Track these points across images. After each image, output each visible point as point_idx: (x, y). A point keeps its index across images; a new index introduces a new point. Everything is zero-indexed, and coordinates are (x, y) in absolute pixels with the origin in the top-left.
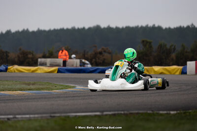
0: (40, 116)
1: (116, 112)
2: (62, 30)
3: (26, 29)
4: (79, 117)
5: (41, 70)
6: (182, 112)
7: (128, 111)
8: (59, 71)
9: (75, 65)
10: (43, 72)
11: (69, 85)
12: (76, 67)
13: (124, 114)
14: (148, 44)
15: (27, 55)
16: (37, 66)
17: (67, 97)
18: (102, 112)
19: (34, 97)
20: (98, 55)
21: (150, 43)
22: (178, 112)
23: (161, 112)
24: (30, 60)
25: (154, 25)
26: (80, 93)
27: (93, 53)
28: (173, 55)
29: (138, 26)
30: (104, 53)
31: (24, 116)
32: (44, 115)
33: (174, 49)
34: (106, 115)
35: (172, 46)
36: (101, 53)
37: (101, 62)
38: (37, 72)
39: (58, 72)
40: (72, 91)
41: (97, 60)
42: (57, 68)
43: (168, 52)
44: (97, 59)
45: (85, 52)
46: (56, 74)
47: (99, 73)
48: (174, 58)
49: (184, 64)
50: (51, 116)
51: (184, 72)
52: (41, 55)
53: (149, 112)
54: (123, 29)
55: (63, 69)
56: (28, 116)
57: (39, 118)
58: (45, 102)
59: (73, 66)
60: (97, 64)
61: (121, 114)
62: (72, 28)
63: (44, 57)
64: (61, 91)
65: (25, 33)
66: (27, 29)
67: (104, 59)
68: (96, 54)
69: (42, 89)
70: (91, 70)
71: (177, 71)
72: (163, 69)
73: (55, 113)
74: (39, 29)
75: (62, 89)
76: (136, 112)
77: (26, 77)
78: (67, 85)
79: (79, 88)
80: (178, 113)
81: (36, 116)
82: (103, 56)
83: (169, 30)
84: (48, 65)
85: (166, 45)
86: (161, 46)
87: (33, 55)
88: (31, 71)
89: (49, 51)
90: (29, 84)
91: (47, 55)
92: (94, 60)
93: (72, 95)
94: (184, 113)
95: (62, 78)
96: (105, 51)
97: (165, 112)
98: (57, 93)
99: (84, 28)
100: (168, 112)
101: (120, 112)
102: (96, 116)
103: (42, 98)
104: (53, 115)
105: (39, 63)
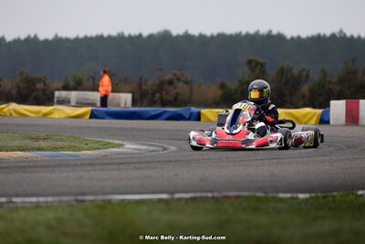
0: (56, 199)
1: (198, 195)
2: (100, 38)
3: (32, 36)
4: (129, 202)
5: (59, 112)
6: (319, 195)
7: (220, 192)
8: (93, 115)
9: (122, 105)
10: (63, 116)
11: (111, 141)
12: (125, 107)
13: (213, 198)
14: (259, 66)
15: (34, 84)
16: (52, 105)
17: (107, 164)
18: (172, 193)
19: (45, 164)
20: (167, 86)
21: (262, 65)
22: (313, 195)
23: (281, 195)
24: (40, 93)
25: (270, 31)
26: (131, 158)
27: (157, 82)
28: (305, 88)
29: (240, 33)
30: (176, 82)
31: (27, 199)
32: (64, 198)
33: (308, 77)
34: (179, 199)
35: (303, 70)
36: (171, 82)
37: (172, 99)
38: (52, 116)
39: (91, 117)
40: (117, 154)
41: (165, 96)
42: (89, 109)
43: (296, 82)
44: (164, 93)
45: (141, 79)
46: (87, 121)
47: (168, 119)
48: (307, 94)
49: (325, 105)
50: (77, 201)
51: (324, 121)
52: (60, 84)
53: (258, 194)
54: (212, 37)
55: (101, 111)
56: (34, 199)
57: (56, 204)
58: (66, 174)
59: (118, 105)
60: (164, 104)
61: (207, 197)
62: (119, 34)
63: (66, 88)
64: (97, 152)
65: (32, 43)
66: (35, 36)
67: (177, 94)
68: (162, 83)
69: (62, 148)
70: (154, 113)
71: (311, 118)
72: (286, 113)
73: (84, 194)
74: (56, 36)
75: (99, 149)
76: (236, 194)
77: (32, 125)
78: (108, 141)
79: (130, 147)
80: (313, 197)
81: (50, 199)
82: (175, 88)
83: (298, 41)
84: (73, 103)
85: (292, 69)
86: (282, 71)
87: (45, 84)
88: (41, 115)
89: (75, 77)
90: (37, 139)
91: (72, 84)
92: (158, 95)
93: (116, 161)
94: (324, 197)
95: (98, 129)
96: (179, 80)
97: (289, 195)
98: (90, 155)
99: (140, 35)
100: (295, 195)
101: (205, 194)
102: (160, 200)
103: (61, 165)
104: (80, 198)
105: (55, 100)
